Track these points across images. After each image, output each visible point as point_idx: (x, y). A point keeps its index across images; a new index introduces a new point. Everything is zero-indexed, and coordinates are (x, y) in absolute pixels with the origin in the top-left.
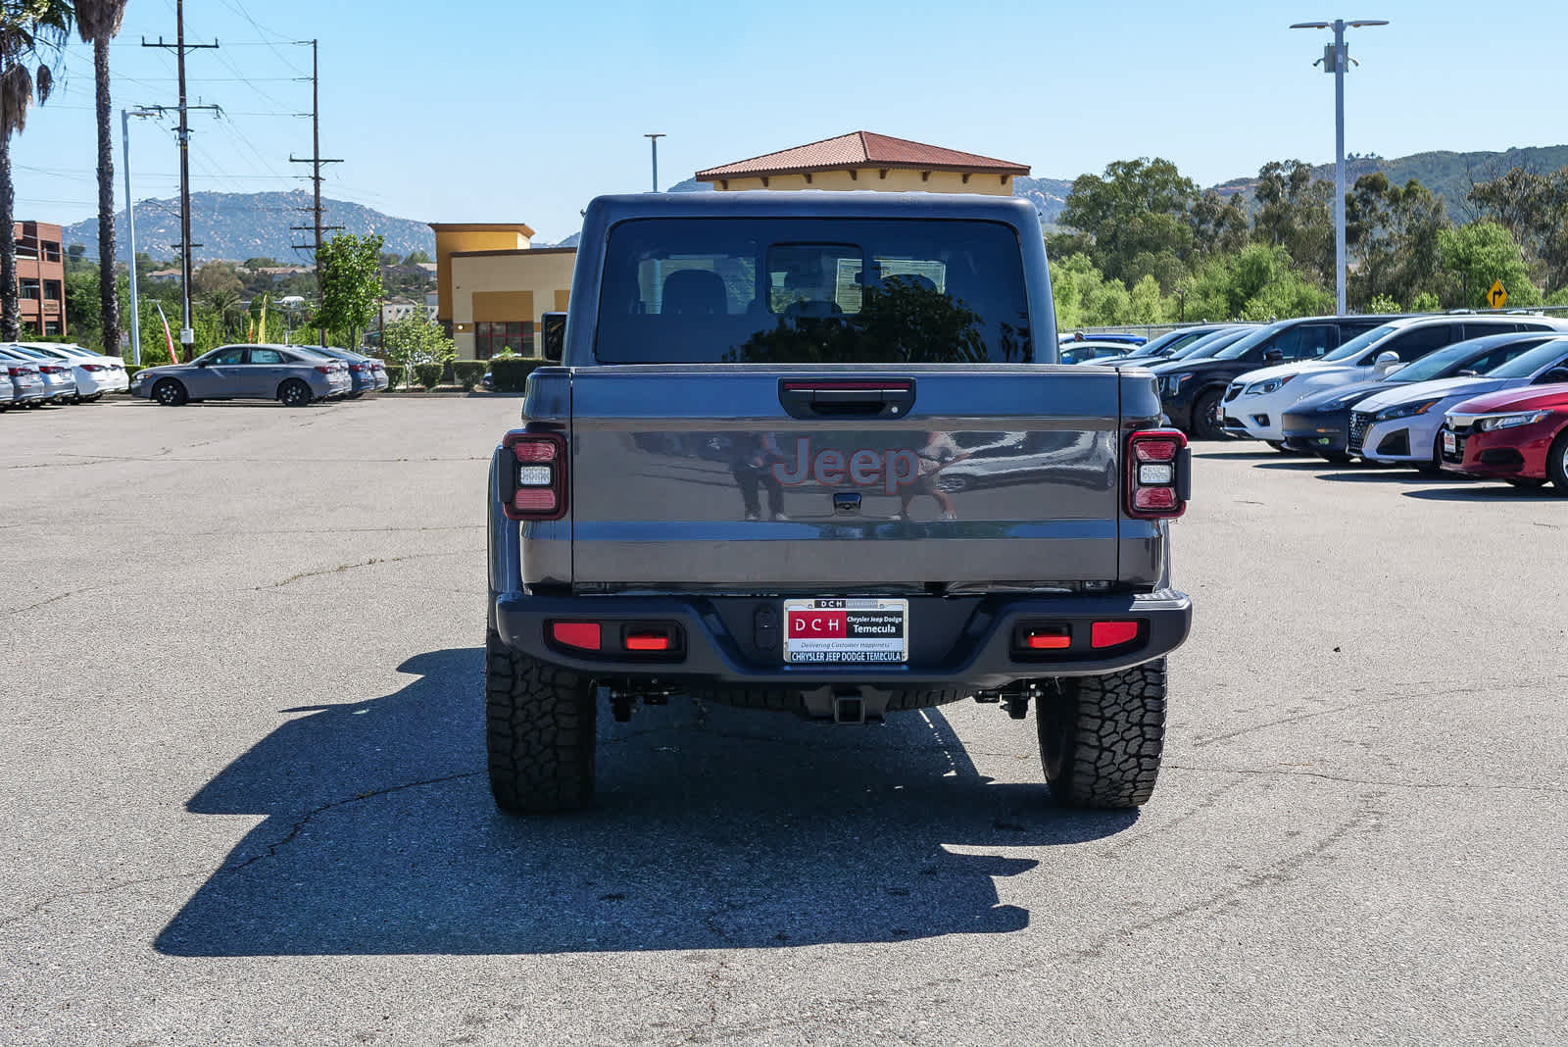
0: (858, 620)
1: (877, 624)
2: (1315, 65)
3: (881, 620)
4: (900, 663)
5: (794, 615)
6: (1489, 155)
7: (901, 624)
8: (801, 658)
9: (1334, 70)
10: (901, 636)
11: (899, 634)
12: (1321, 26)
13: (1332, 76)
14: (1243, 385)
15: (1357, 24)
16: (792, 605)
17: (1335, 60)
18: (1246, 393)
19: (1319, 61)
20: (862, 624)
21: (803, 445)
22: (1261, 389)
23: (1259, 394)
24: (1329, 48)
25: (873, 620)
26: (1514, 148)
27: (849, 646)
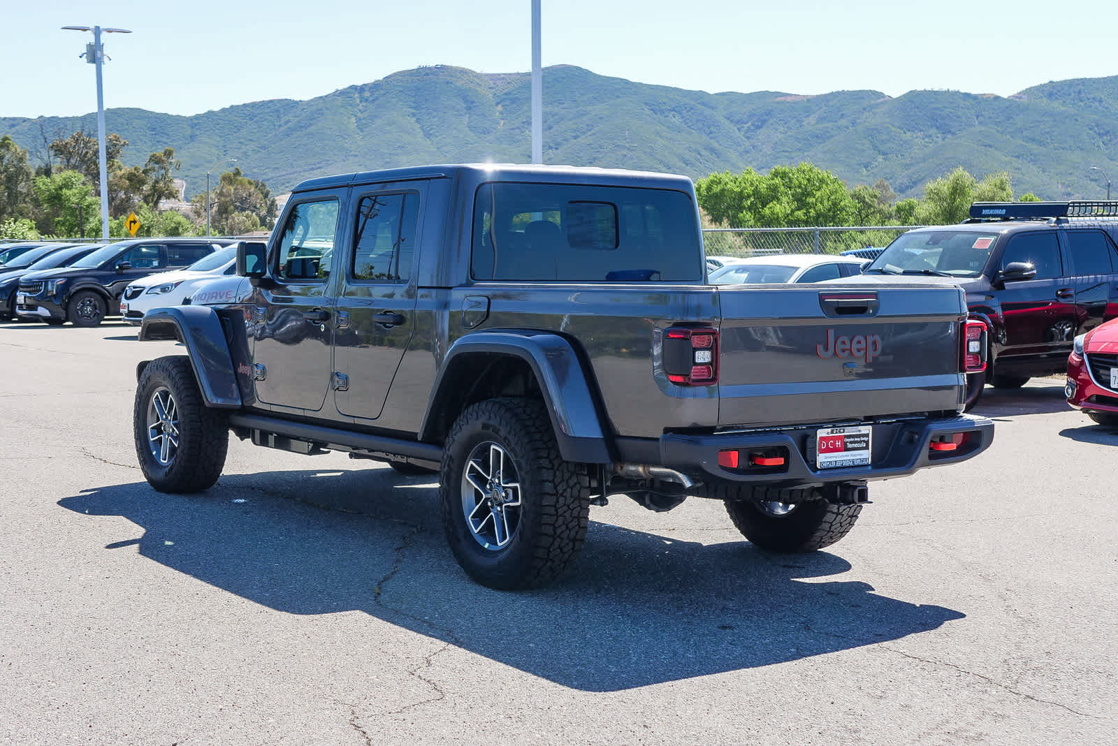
0: (849, 440)
1: (857, 442)
2: (81, 57)
3: (859, 439)
4: (867, 465)
5: (822, 438)
6: (25, 120)
7: (868, 441)
8: (825, 465)
9: (94, 62)
10: (868, 449)
11: (867, 448)
12: (84, 29)
13: (94, 66)
14: (144, 288)
15: (110, 31)
16: (821, 433)
17: (94, 55)
18: (147, 293)
19: (83, 54)
20: (851, 443)
21: (831, 333)
22: (158, 290)
23: (157, 294)
24: (89, 46)
25: (856, 439)
26: (42, 116)
27: (846, 456)
